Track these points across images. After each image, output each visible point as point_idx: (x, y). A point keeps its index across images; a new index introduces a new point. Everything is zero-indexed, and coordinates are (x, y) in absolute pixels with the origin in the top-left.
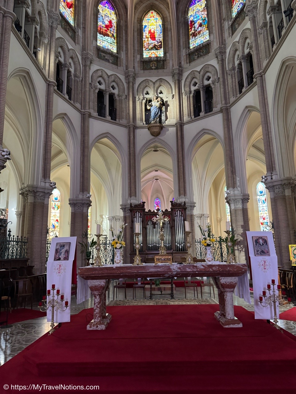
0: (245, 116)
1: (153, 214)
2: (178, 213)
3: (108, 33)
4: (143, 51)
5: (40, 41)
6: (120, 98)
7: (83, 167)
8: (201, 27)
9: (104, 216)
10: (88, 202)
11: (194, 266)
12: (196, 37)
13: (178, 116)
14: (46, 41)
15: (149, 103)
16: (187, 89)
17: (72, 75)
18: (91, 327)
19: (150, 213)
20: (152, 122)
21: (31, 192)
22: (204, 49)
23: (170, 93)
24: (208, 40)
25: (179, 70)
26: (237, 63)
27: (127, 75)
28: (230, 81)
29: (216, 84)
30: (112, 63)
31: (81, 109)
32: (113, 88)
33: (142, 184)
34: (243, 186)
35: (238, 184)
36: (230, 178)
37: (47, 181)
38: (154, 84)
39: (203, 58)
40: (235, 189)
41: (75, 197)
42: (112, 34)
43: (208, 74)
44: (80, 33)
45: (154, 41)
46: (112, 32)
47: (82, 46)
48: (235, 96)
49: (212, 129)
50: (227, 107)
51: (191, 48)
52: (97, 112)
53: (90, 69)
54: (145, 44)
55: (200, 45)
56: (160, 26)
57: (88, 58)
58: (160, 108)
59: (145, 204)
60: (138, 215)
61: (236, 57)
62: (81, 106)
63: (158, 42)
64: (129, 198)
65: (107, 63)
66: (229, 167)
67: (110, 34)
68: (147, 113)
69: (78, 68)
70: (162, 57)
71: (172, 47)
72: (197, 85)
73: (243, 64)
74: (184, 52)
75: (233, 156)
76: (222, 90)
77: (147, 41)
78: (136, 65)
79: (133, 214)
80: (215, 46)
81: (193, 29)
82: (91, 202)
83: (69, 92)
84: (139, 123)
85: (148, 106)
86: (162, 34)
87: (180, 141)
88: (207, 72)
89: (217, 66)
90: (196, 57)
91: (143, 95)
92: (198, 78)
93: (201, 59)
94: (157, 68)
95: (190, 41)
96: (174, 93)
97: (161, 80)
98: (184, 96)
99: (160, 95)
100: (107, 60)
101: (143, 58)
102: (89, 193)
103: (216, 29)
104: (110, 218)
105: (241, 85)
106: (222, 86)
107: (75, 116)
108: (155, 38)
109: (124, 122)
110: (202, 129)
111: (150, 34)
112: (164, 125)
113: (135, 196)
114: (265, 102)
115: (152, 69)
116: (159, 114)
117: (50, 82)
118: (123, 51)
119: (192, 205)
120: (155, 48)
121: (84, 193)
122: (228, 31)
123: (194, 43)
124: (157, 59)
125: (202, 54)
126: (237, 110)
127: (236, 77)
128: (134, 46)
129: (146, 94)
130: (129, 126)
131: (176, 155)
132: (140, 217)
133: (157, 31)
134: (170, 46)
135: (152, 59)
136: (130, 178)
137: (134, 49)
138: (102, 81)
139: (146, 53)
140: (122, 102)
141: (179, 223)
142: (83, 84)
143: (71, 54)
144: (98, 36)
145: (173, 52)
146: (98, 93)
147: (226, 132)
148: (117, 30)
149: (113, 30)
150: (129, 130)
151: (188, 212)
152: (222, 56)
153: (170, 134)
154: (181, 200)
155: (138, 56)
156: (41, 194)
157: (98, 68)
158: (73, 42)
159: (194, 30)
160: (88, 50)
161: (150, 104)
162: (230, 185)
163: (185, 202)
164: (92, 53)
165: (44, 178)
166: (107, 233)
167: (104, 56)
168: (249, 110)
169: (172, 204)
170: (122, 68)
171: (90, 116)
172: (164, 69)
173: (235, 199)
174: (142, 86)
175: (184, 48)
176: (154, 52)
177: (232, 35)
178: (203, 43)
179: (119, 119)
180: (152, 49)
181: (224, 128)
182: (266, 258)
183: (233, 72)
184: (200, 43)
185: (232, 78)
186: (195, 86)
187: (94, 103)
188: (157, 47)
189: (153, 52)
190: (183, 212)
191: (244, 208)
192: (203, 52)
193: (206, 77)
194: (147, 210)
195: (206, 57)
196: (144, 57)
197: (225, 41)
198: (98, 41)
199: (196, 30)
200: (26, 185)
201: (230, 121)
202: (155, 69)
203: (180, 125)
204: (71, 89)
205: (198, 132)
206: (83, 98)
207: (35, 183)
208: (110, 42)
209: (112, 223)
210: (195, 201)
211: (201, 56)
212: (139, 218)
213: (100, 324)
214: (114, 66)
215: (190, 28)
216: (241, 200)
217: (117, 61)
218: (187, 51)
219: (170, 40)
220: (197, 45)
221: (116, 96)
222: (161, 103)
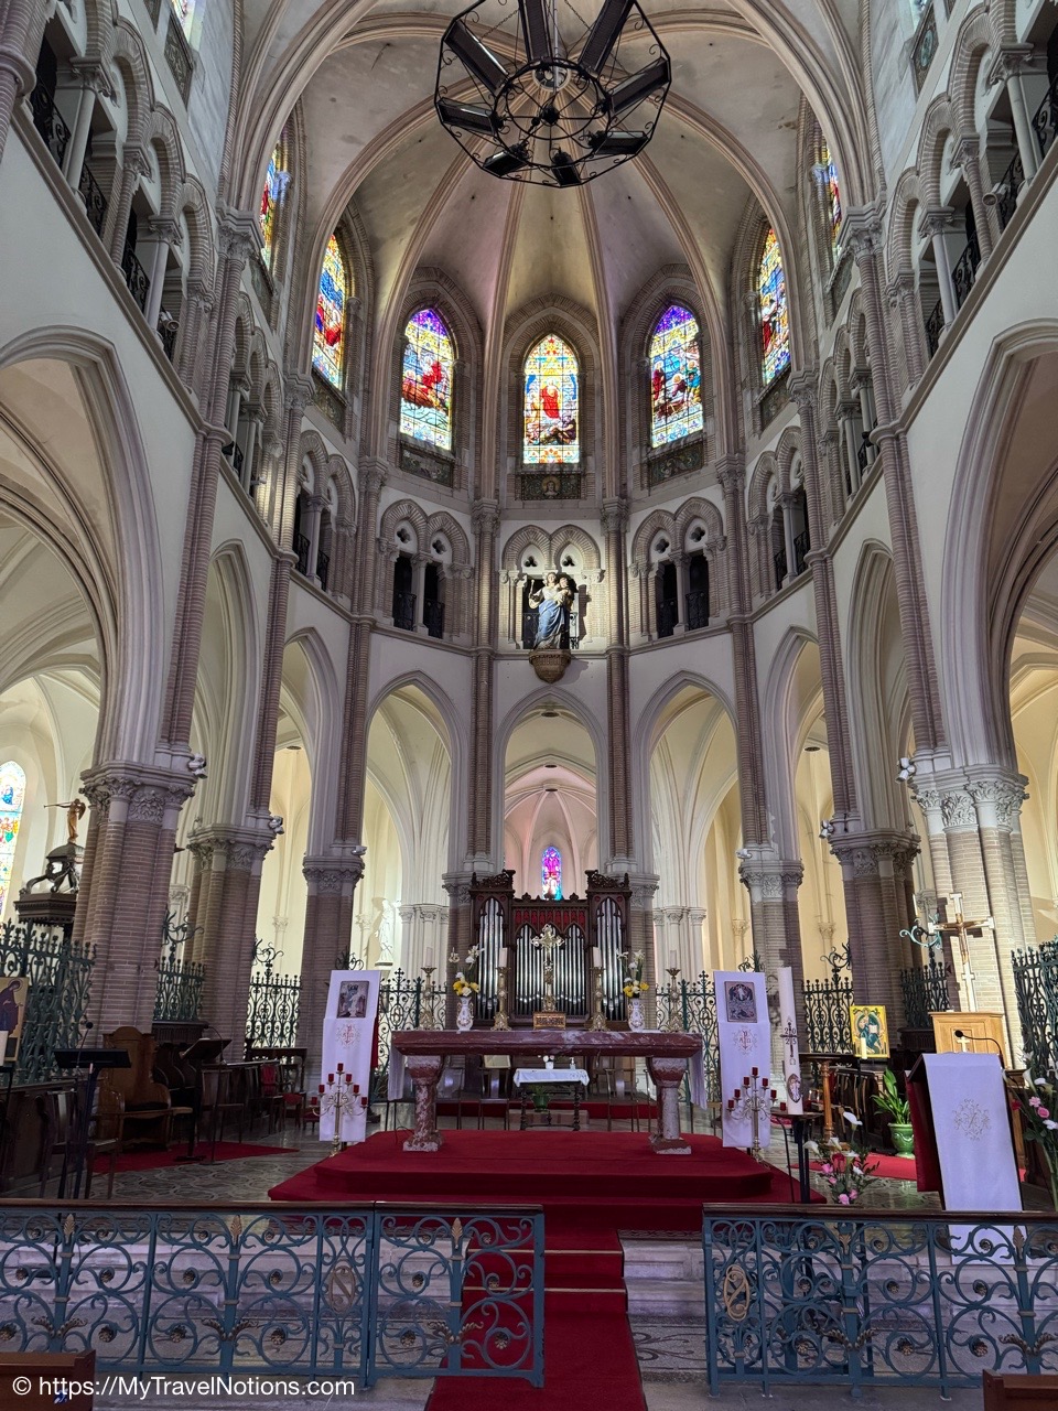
0: (790, 650)
1: (537, 908)
2: (608, 907)
3: (429, 396)
4: (523, 445)
5: (263, 452)
6: (457, 575)
7: (349, 768)
8: (684, 391)
9: (385, 904)
10: (356, 867)
11: (605, 1035)
12: (670, 419)
13: (615, 630)
14: (278, 453)
15: (535, 592)
16: (641, 559)
17: (332, 520)
18: (411, 1146)
19: (526, 904)
20: (542, 644)
21: (221, 844)
22: (688, 454)
23: (595, 565)
24: (701, 431)
25: (620, 505)
26: (771, 506)
27: (477, 513)
28: (753, 551)
29: (718, 552)
30: (437, 481)
31: (352, 611)
32: (438, 547)
33: (507, 801)
34: (785, 838)
35: (772, 832)
36: (750, 816)
37: (261, 812)
38: (551, 539)
39: (687, 478)
40: (764, 845)
41: (321, 853)
42: (441, 399)
43: (698, 523)
44: (356, 406)
45: (555, 420)
46: (440, 395)
47: (362, 440)
48: (765, 592)
49: (705, 674)
50: (744, 619)
51: (655, 445)
52: (393, 616)
53: (378, 500)
54: (529, 427)
55: (679, 440)
56: (573, 379)
57: (376, 474)
58: (565, 607)
59: (514, 876)
60: (493, 907)
61: (770, 490)
62: (352, 603)
63: (564, 422)
64: (470, 856)
65: (425, 482)
66: (749, 784)
67: (434, 400)
68: (529, 618)
69: (349, 502)
70: (576, 466)
71: (602, 440)
72: (668, 550)
73: (785, 512)
74: (634, 457)
75: (758, 752)
76: (732, 572)
77: (535, 418)
78: (503, 485)
79: (480, 904)
80: (717, 453)
81: (662, 394)
82: (362, 866)
83: (322, 570)
84: (505, 644)
85: (530, 600)
86: (577, 400)
87: (617, 699)
88: (696, 517)
89: (722, 506)
90: (667, 472)
91: (520, 568)
92: (670, 528)
93: (678, 482)
94: (560, 496)
95: (654, 426)
96: (603, 567)
97: (570, 530)
98: (630, 577)
99: (566, 570)
100: (426, 474)
101: (522, 465)
102: (359, 843)
103: (720, 405)
104: (407, 910)
105: (781, 569)
106: (732, 564)
107: (334, 632)
108: (558, 410)
109: (463, 639)
110: (678, 670)
111: (543, 401)
112: (573, 651)
113: (487, 851)
114: (831, 629)
115: (547, 498)
116: (562, 622)
117: (281, 555)
118: (468, 447)
119: (649, 883)
120: (558, 438)
121: (347, 842)
122: (750, 415)
123: (664, 433)
124: (561, 471)
125: (682, 466)
126: (770, 632)
127: (770, 542)
128: (498, 433)
129: (528, 565)
130: (477, 651)
131: (607, 738)
132: (499, 915)
133: (565, 393)
134: (598, 435)
135: (548, 469)
136: (475, 798)
137: (498, 441)
138: (409, 530)
139: (531, 453)
140: (460, 586)
141: (609, 936)
142: (359, 545)
143: (333, 469)
144: (403, 408)
145: (607, 453)
146: (397, 565)
147: (741, 686)
148: (454, 388)
149: (444, 391)
150: (477, 663)
151: (635, 905)
152: (736, 481)
153: (591, 677)
154: (618, 868)
155: (510, 462)
156: (247, 849)
157: (402, 496)
158: (338, 435)
159: (665, 398)
160: (375, 453)
161: (538, 594)
162: (751, 834)
163: (626, 875)
164: (384, 459)
165: (255, 806)
166: (393, 955)
167: (417, 463)
168: (798, 637)
169: (590, 881)
170: (464, 496)
171: (374, 628)
172: (579, 497)
173: (764, 875)
174: (517, 545)
175: (634, 446)
176: (554, 450)
177: (763, 429)
178: (687, 436)
179: (452, 632)
180: (547, 440)
181: (736, 676)
182: (749, 1025)
183: (761, 528)
184: (679, 436)
185: (759, 544)
186: (663, 550)
187: (384, 591)
188: (564, 436)
189: (551, 450)
190: (622, 904)
191: (789, 900)
192: (686, 462)
193: (691, 529)
194: (518, 895)
195: (695, 477)
196: (526, 461)
197: (744, 444)
198: (402, 421)
199: (671, 399)
200: (210, 826)
201: (751, 657)
202: (554, 498)
203: (619, 656)
204: (328, 559)
205: (667, 677)
206: (357, 582)
207: (232, 822)
208: (433, 421)
209: (412, 925)
210: (657, 872)
211: (681, 471)
212: (496, 917)
213: (428, 1141)
214: (444, 489)
215: (653, 389)
216: (779, 878)
217: (451, 473)
218: (644, 455)
219: (597, 418)
220: (670, 440)
221: (445, 569)
222: (566, 594)
